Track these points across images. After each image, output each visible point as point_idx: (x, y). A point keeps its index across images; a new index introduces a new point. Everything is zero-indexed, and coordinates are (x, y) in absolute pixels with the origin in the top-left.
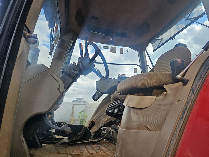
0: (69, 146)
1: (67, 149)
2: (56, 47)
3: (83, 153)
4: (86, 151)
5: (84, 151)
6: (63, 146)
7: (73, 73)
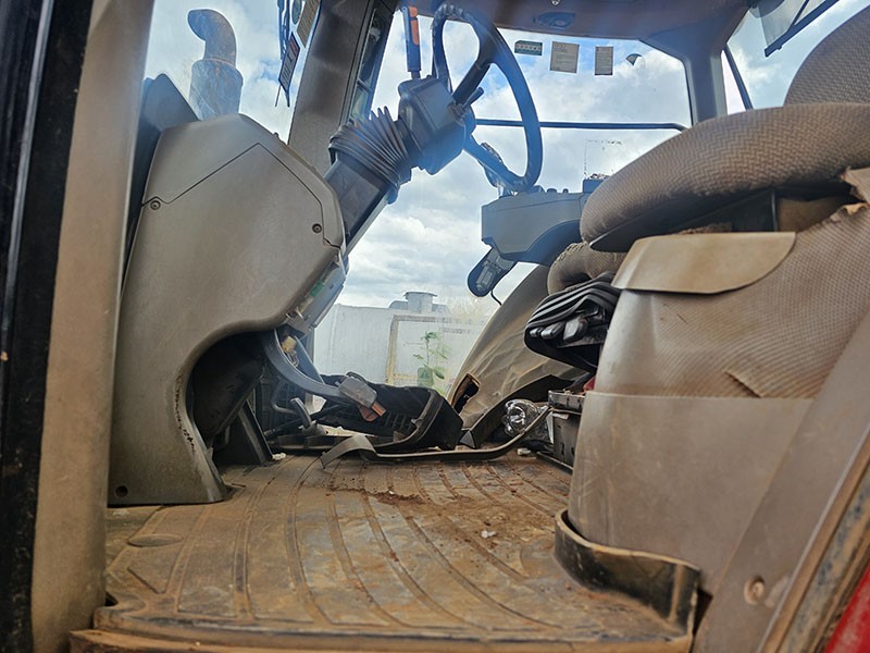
0: (374, 464)
1: (366, 477)
2: (304, 52)
3: (431, 494)
4: (443, 488)
5: (435, 487)
6: (353, 466)
7: (383, 160)
